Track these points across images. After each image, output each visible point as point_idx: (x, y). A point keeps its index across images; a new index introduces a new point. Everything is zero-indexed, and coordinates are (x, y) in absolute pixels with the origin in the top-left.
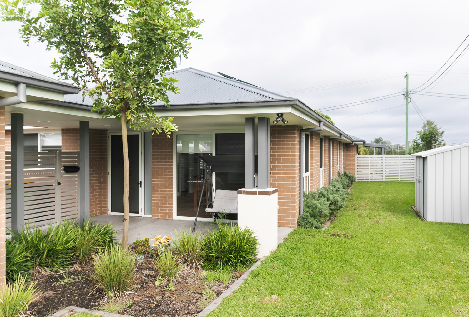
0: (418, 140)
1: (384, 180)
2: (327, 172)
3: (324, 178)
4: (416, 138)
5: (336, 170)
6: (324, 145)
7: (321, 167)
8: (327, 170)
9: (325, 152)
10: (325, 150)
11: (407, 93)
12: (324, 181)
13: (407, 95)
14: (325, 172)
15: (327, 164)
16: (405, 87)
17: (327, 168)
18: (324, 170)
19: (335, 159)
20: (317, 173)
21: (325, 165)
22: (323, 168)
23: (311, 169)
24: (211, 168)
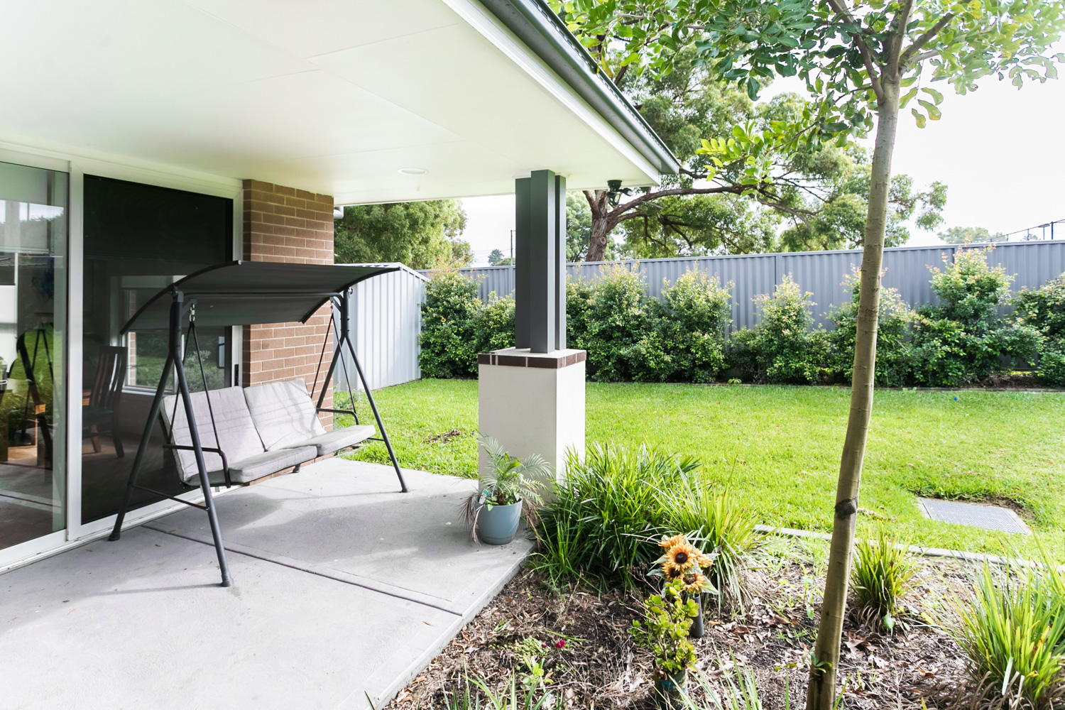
24: (193, 312)
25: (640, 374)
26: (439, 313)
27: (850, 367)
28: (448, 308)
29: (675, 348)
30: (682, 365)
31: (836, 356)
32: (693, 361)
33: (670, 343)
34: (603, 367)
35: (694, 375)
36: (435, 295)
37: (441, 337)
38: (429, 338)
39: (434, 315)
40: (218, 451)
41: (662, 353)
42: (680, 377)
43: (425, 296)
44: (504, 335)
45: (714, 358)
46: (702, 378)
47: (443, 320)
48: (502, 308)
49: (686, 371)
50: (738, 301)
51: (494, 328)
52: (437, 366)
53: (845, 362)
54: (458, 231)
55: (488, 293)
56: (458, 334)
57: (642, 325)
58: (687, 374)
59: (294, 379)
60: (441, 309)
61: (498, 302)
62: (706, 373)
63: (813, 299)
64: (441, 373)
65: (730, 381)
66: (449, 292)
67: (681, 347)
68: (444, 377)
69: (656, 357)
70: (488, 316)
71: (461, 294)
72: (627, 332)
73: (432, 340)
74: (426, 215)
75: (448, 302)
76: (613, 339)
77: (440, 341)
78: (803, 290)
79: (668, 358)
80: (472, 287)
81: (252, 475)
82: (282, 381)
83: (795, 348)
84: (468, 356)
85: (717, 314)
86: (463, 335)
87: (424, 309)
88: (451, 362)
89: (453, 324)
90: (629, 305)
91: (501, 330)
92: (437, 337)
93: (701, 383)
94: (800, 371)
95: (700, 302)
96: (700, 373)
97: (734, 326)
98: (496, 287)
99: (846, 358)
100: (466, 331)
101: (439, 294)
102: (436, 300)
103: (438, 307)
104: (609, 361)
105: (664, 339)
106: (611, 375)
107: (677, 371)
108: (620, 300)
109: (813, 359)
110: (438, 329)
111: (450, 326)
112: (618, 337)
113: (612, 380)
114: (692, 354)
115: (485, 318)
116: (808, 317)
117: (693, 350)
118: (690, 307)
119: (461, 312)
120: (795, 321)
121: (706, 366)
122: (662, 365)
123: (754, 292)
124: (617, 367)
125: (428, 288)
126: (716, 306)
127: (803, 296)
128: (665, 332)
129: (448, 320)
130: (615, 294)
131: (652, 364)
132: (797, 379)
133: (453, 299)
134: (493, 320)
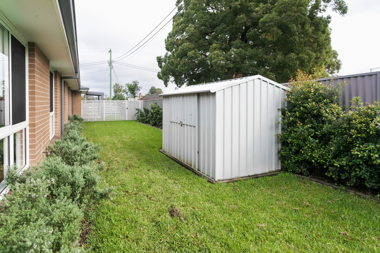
0: (127, 90)
1: (104, 120)
2: (59, 117)
3: (55, 125)
4: (126, 88)
5: (67, 113)
6: (55, 83)
7: (51, 110)
8: (59, 115)
9: (56, 92)
10: (55, 89)
11: (111, 62)
12: (55, 128)
13: (110, 63)
14: (56, 117)
15: (59, 107)
16: (110, 58)
17: (59, 112)
18: (56, 114)
19: (66, 103)
20: (45, 120)
21: (56, 108)
22: (54, 112)
23: (30, 115)
26: (296, 117)
28: (305, 113)
36: (293, 101)
37: (297, 138)
38: (287, 139)
39: (291, 119)
43: (286, 102)
47: (299, 124)
48: (368, 115)
51: (357, 138)
52: (294, 163)
54: (336, 71)
55: (350, 99)
56: (315, 137)
60: (297, 114)
61: (363, 108)
64: (298, 170)
66: (307, 98)
68: (301, 174)
70: (349, 124)
71: (320, 101)
73: (289, 140)
74: (310, 57)
75: (305, 107)
77: (296, 141)
80: (332, 94)
84: (325, 160)
86: (321, 139)
87: (284, 113)
88: (307, 162)
89: (310, 128)
91: (366, 140)
92: (293, 138)
98: (360, 92)
100: (324, 135)
101: (297, 100)
102: (295, 106)
103: (295, 112)
110: (295, 131)
111: (307, 129)
115: (345, 125)
119: (318, 116)
125: (288, 96)
129: (304, 124)
133: (311, 104)
134: (356, 129)
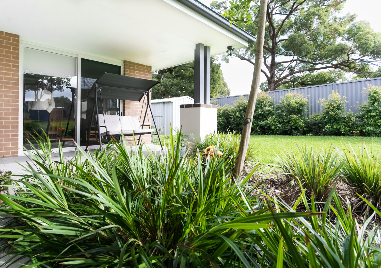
24: (101, 90)
25: (270, 132)
27: (366, 128)
29: (283, 122)
30: (286, 128)
31: (358, 123)
32: (291, 127)
33: (281, 120)
34: (255, 129)
35: (292, 132)
40: (105, 126)
41: (278, 124)
42: (285, 133)
44: (220, 119)
45: (300, 125)
46: (295, 133)
49: (288, 131)
50: (311, 103)
53: (363, 126)
57: (270, 113)
58: (289, 132)
59: (135, 116)
62: (297, 131)
63: (347, 99)
65: (307, 134)
67: (286, 121)
69: (275, 125)
72: (264, 116)
76: (259, 119)
78: (343, 95)
79: (280, 125)
81: (112, 133)
82: (131, 116)
83: (336, 120)
85: (301, 108)
90: (265, 106)
93: (294, 135)
94: (339, 129)
95: (293, 103)
96: (294, 131)
97: (310, 113)
99: (364, 124)
104: (257, 127)
105: (279, 118)
106: (258, 132)
107: (284, 131)
108: (261, 105)
109: (346, 125)
112: (261, 118)
113: (259, 134)
114: (290, 123)
116: (344, 107)
117: (290, 122)
118: (289, 105)
120: (337, 109)
121: (296, 128)
122: (277, 128)
123: (319, 98)
124: (261, 129)
126: (301, 105)
127: (342, 98)
128: (280, 116)
130: (259, 102)
131: (273, 127)
132: (337, 133)
